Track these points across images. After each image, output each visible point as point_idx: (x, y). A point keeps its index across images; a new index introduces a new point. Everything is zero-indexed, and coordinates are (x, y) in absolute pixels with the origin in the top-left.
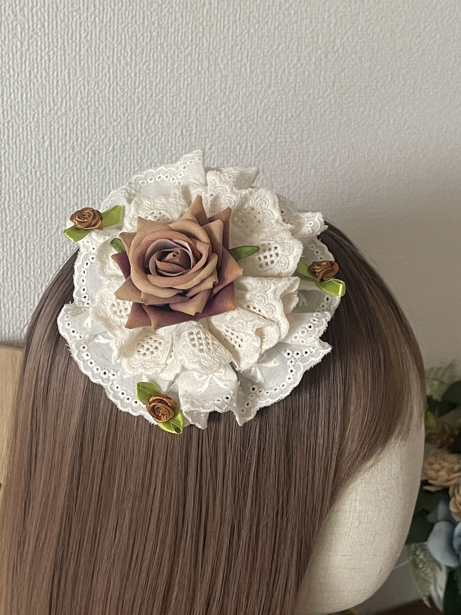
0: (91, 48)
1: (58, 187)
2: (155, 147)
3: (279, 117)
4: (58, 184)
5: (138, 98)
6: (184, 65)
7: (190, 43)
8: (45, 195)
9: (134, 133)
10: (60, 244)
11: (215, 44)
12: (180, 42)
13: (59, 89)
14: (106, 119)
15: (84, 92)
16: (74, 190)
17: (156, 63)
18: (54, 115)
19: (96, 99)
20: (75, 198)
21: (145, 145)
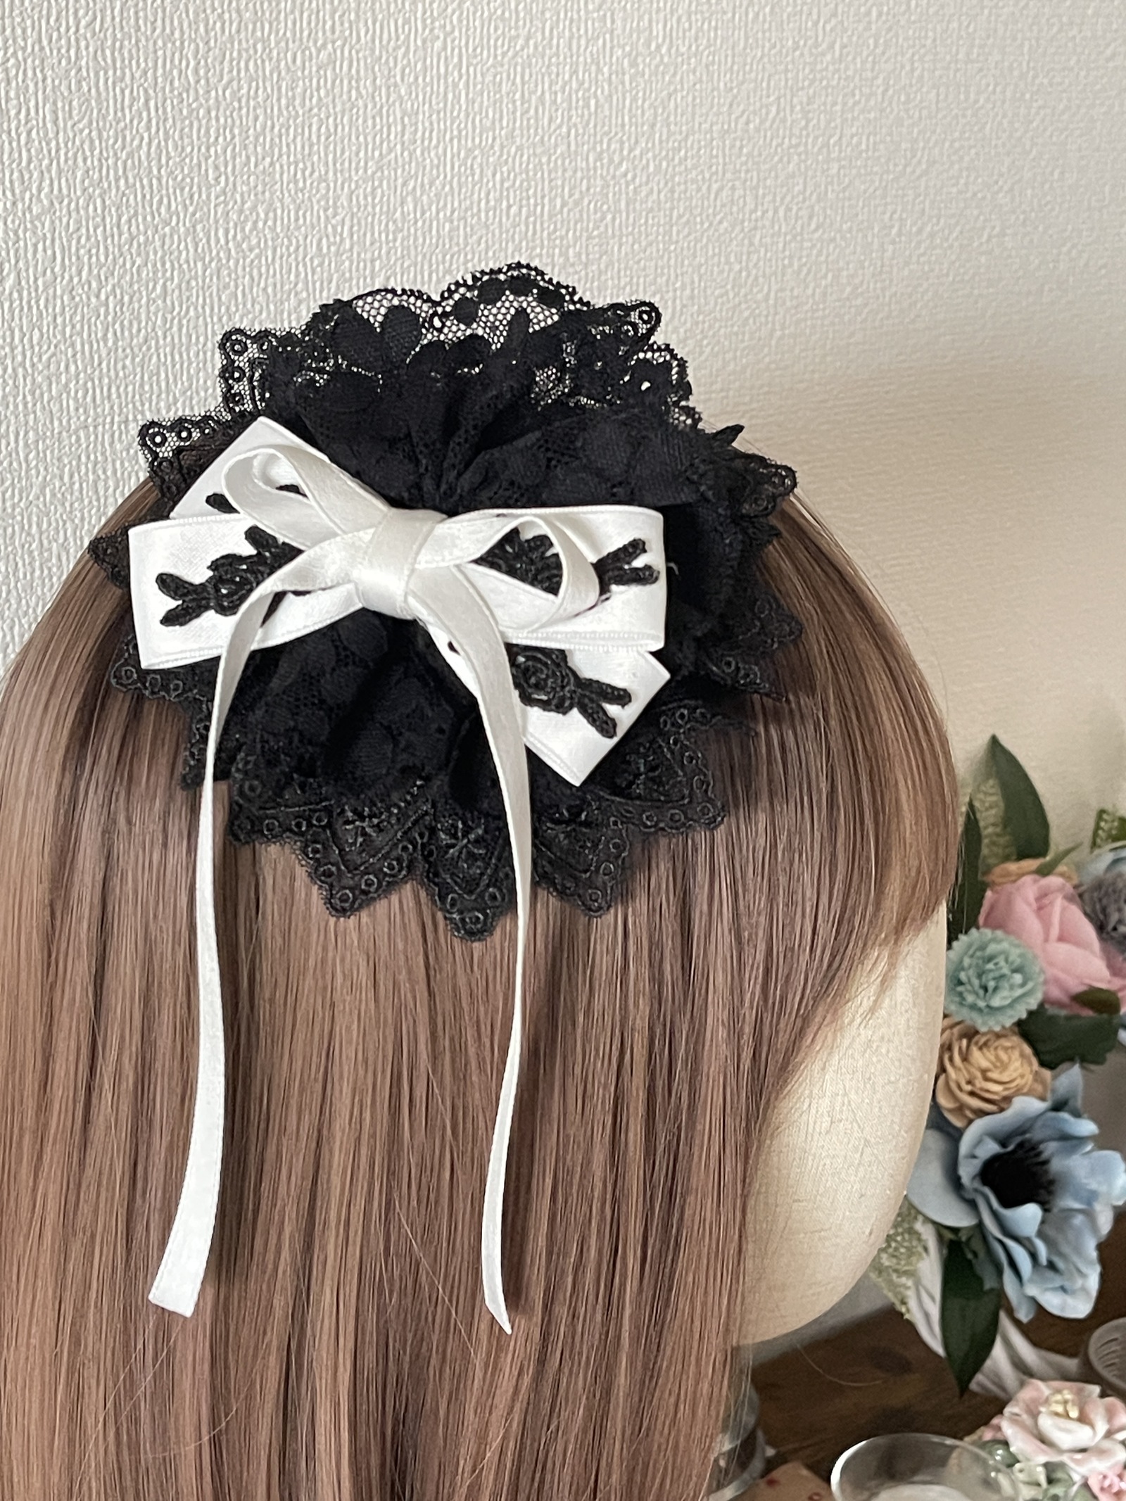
0: (103, 51)
1: (40, 387)
2: (259, 285)
3: (536, 205)
4: (39, 379)
5: (216, 168)
6: (318, 90)
7: (328, 33)
8: (11, 407)
9: (211, 252)
10: (50, 524)
11: (385, 36)
12: (306, 33)
13: (33, 151)
14: (145, 219)
15: (92, 155)
16: (76, 392)
17: (254, 84)
18: (24, 214)
19: (121, 172)
20: (81, 410)
21: (236, 280)
